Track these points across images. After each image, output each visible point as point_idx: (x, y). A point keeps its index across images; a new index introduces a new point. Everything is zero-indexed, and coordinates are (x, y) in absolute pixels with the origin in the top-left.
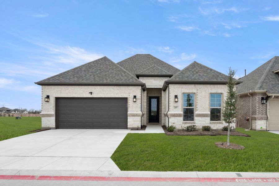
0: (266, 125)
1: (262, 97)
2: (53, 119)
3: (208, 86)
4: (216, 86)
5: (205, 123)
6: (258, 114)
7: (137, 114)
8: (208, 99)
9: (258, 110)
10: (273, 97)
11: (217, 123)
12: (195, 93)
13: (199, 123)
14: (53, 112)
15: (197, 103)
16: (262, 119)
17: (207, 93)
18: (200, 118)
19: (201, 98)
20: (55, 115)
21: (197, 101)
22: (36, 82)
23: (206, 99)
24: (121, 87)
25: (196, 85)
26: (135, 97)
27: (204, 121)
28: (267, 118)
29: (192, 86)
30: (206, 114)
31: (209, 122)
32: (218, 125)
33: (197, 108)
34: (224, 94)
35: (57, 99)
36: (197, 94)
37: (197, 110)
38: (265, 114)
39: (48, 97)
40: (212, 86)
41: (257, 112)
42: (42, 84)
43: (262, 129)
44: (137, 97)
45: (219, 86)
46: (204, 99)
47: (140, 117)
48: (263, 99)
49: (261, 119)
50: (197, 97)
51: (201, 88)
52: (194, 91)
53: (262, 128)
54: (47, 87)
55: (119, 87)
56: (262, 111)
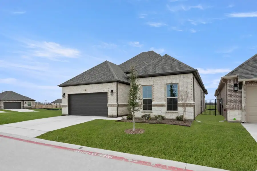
0: (241, 116)
1: (234, 84)
2: (67, 108)
3: (164, 77)
4: (171, 77)
5: (162, 113)
6: (229, 103)
7: (113, 105)
8: (164, 89)
9: (229, 98)
10: (244, 82)
11: (173, 112)
12: (152, 85)
13: (156, 112)
14: (67, 104)
15: (154, 94)
16: (235, 109)
17: (163, 84)
18: (156, 108)
19: (157, 90)
20: (68, 106)
21: (154, 92)
22: (59, 85)
23: (161, 89)
24: (103, 84)
25: (153, 77)
26: (112, 91)
27: (160, 111)
28: (241, 108)
29: (149, 79)
30: (161, 104)
31: (165, 112)
32: (174, 114)
33: (154, 98)
34: (180, 84)
35: (69, 95)
36: (154, 85)
37: (154, 100)
38: (239, 103)
39: (64, 94)
40: (167, 77)
41: (229, 100)
42: (62, 86)
43: (235, 121)
44: (113, 91)
45: (174, 76)
46: (160, 90)
47: (116, 107)
48: (235, 85)
49: (233, 109)
50: (154, 89)
51: (157, 80)
52: (151, 83)
53: (235, 119)
54: (64, 87)
55: (102, 84)
56: (234, 99)
